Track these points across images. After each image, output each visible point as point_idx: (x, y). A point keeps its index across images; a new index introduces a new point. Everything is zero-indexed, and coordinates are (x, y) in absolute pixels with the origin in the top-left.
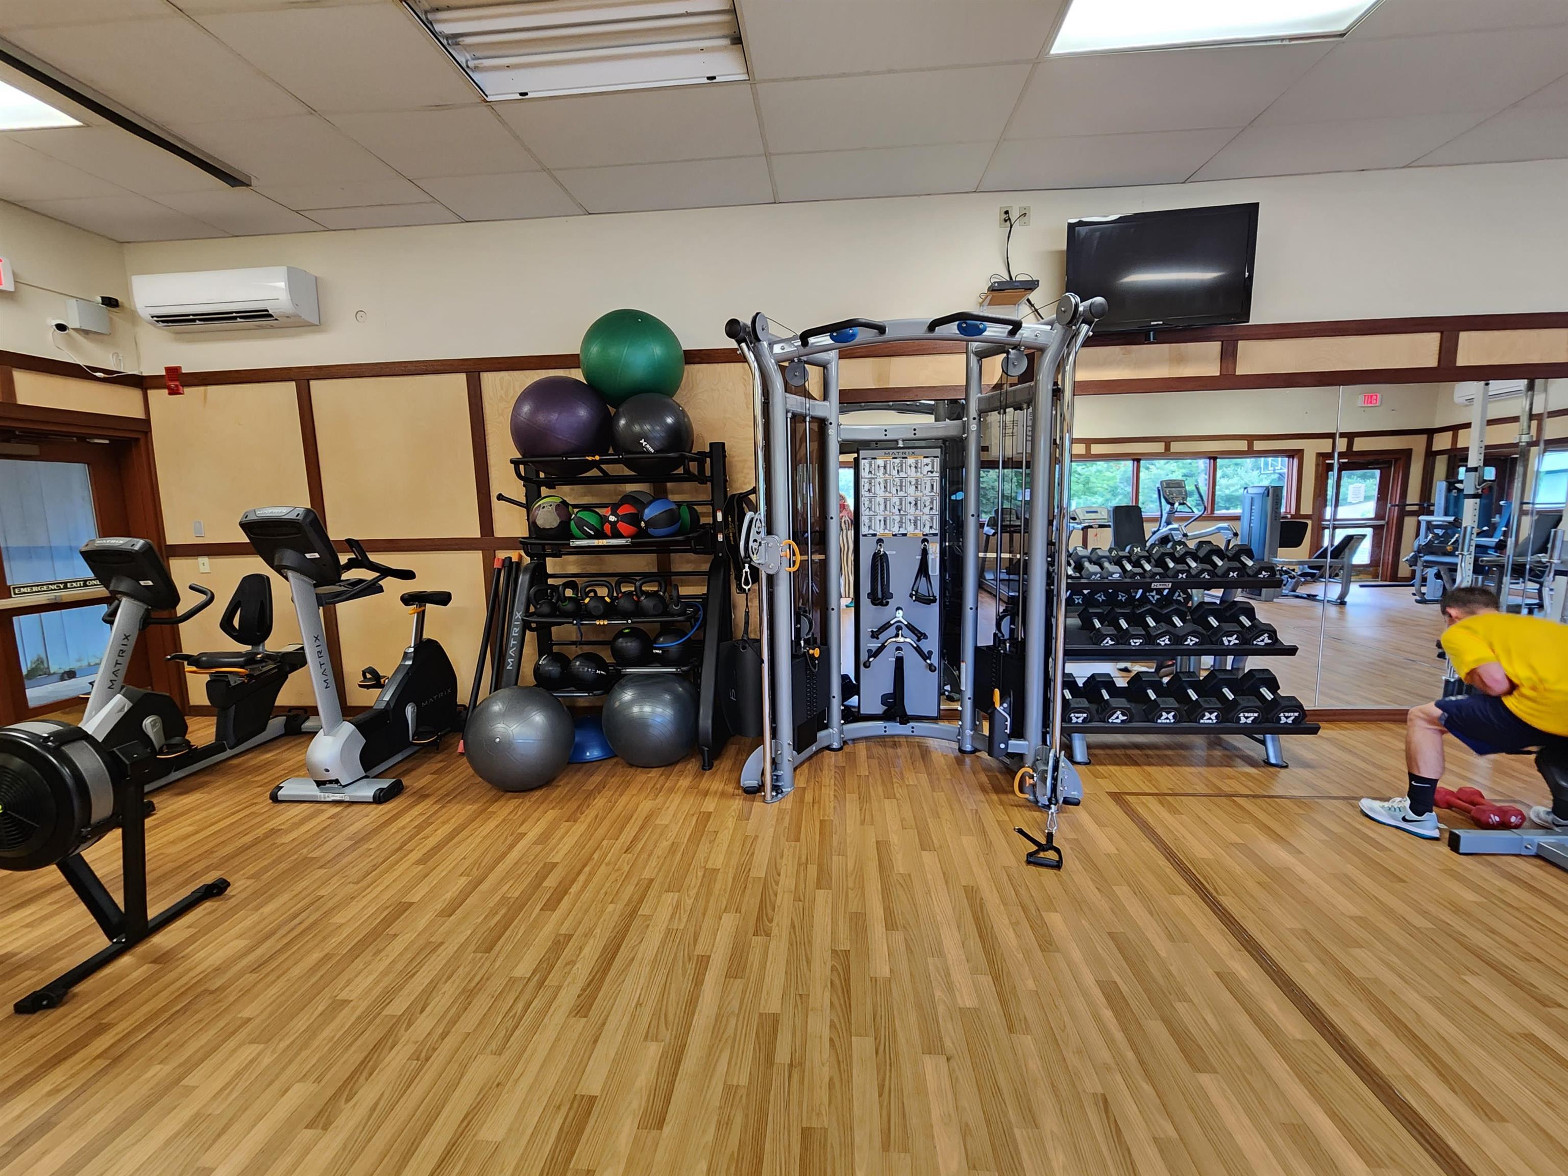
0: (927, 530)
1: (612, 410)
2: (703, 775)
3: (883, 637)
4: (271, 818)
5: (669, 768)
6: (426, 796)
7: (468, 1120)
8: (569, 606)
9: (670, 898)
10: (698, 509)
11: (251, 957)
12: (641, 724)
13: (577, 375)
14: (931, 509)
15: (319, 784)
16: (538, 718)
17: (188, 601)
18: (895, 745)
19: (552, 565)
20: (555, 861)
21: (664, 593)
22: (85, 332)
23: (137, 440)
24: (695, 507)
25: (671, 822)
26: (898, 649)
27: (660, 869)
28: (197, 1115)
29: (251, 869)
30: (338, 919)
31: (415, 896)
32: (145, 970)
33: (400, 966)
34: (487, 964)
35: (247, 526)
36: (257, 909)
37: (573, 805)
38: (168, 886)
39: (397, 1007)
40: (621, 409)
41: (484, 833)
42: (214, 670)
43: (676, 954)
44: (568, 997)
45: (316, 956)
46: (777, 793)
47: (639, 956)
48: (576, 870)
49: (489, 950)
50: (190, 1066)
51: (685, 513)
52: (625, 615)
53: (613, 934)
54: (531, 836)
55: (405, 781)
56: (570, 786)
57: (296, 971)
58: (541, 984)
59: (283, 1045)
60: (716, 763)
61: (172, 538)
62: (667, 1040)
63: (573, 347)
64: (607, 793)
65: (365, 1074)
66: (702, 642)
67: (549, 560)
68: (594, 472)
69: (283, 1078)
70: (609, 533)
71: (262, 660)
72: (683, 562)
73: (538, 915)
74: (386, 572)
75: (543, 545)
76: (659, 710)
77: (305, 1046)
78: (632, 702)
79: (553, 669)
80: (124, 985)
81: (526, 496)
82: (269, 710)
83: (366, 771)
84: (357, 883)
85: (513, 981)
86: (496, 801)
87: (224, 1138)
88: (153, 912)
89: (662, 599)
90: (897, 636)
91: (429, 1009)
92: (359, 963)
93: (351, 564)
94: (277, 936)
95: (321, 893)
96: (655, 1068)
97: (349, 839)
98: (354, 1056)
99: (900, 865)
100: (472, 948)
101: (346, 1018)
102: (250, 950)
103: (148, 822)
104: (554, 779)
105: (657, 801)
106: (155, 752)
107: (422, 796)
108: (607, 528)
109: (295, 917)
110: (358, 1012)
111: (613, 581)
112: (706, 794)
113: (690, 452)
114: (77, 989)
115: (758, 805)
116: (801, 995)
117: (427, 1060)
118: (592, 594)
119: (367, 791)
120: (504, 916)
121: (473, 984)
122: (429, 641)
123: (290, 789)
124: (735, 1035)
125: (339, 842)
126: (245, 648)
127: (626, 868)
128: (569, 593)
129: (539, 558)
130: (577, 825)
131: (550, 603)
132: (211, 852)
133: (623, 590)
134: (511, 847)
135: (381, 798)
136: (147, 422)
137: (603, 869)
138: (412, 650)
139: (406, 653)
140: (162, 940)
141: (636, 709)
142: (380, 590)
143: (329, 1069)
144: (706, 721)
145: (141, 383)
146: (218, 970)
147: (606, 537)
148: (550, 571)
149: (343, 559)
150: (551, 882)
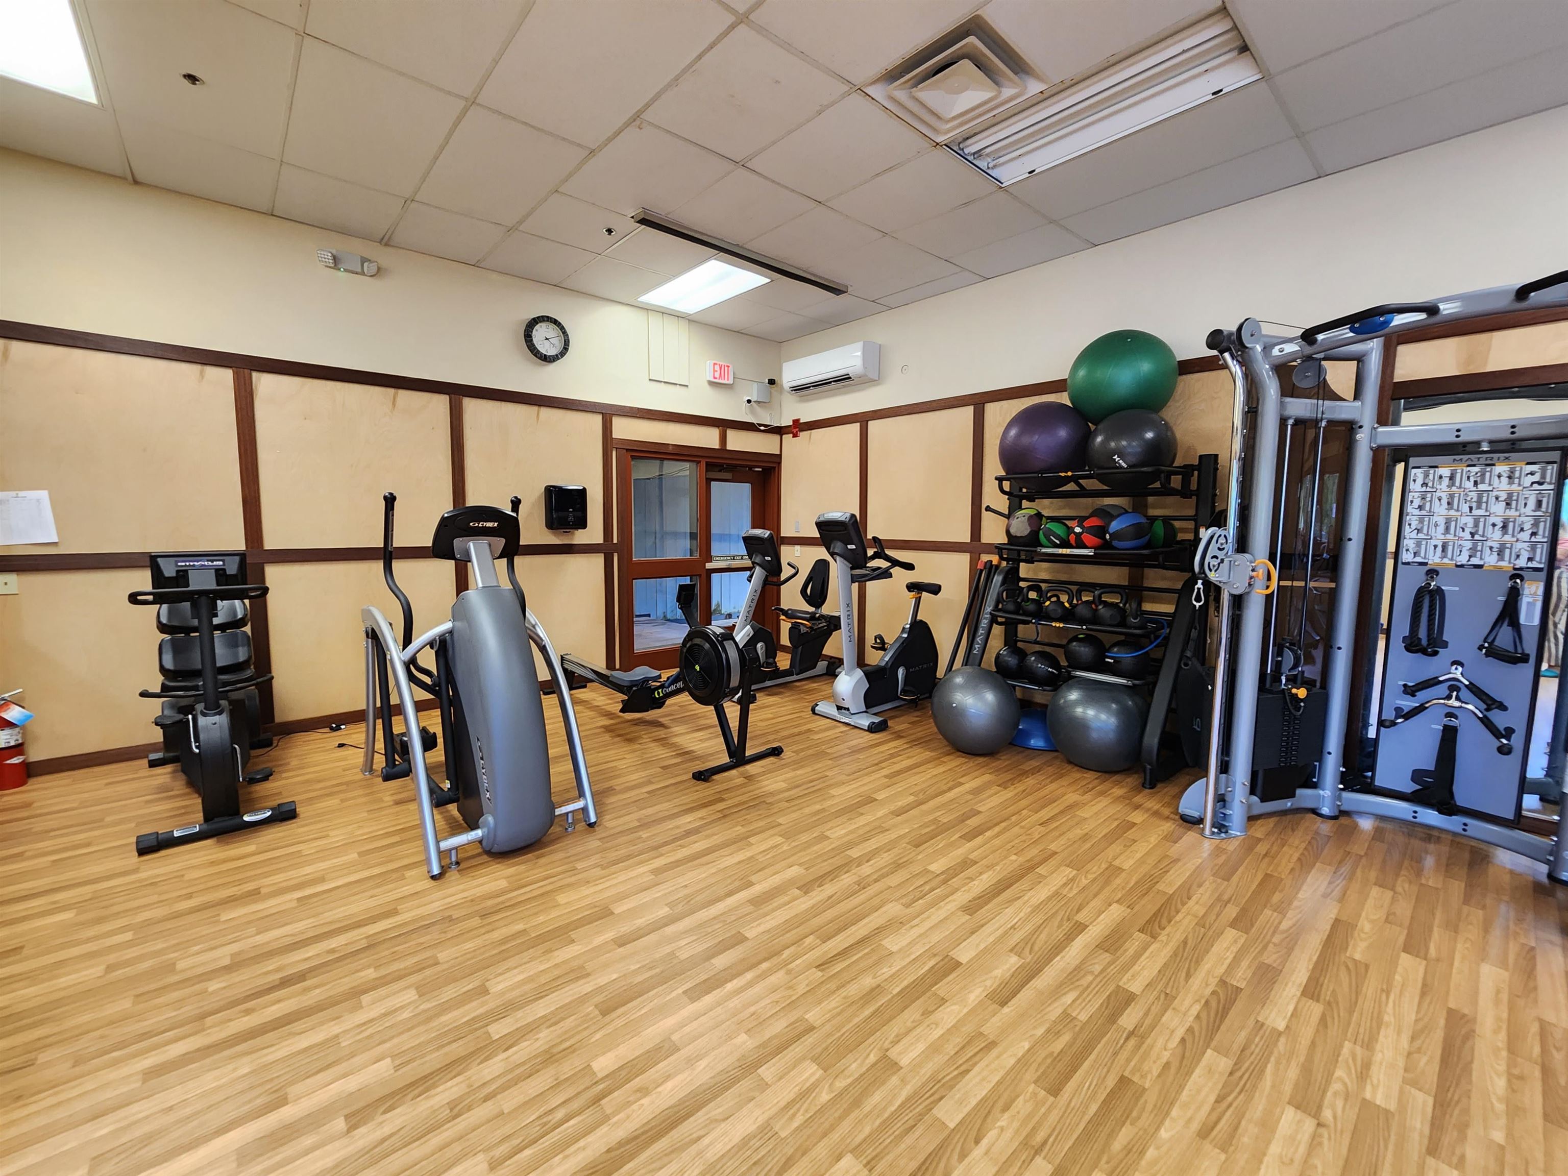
0: (1522, 562)
1: (1092, 427)
2: (1140, 792)
3: (1422, 696)
4: (809, 722)
5: (1107, 776)
6: (902, 737)
7: (879, 931)
8: (1031, 607)
9: (1069, 872)
10: (1177, 524)
11: (786, 794)
12: (1082, 726)
13: (1064, 398)
14: (1534, 534)
15: (839, 708)
16: (990, 697)
17: (786, 572)
18: (1428, 838)
19: (1025, 570)
20: (980, 809)
21: (1125, 605)
22: (758, 402)
23: (774, 468)
24: (1173, 522)
25: (1091, 817)
26: (1449, 715)
27: (1066, 848)
28: (752, 857)
29: (795, 748)
30: (834, 792)
31: (880, 796)
32: (740, 781)
33: (861, 832)
34: (913, 854)
35: (820, 525)
36: (795, 770)
37: (1008, 776)
38: (756, 742)
39: (855, 853)
40: (1099, 427)
41: (935, 773)
42: (793, 621)
43: (1056, 912)
44: (962, 897)
45: (818, 807)
46: (1220, 831)
47: (1026, 898)
48: (995, 821)
49: (917, 846)
50: (754, 833)
51: (1159, 527)
52: (1081, 622)
53: (1009, 876)
54: (967, 787)
55: (890, 723)
56: (1009, 762)
57: (807, 811)
58: (945, 882)
59: (794, 844)
60: (1159, 785)
61: (785, 533)
62: (1028, 960)
63: (1061, 373)
64: (1039, 777)
65: (830, 878)
66: (1160, 661)
67: (1022, 564)
68: (1071, 487)
69: (791, 859)
70: (1074, 544)
71: (818, 619)
72: (1156, 578)
73: (956, 840)
74: (895, 563)
75: (1019, 551)
76: (1103, 716)
77: (804, 849)
78: (1077, 703)
79: (1012, 661)
80: (731, 784)
81: (1009, 508)
82: (819, 656)
83: (867, 707)
84: (849, 775)
85: (928, 871)
86: (948, 755)
87: (760, 873)
88: (748, 753)
89: (1123, 611)
90: (1449, 697)
91: (872, 862)
92: (839, 821)
93: (876, 556)
94: (801, 788)
95: (827, 773)
96: (1011, 972)
97: (849, 748)
98: (826, 867)
99: (1358, 950)
100: (907, 840)
101: (825, 846)
102: (788, 790)
103: (752, 706)
104: (997, 753)
105: (1085, 797)
106: (761, 666)
107: (898, 736)
108: (1072, 538)
109: (812, 781)
110: (833, 846)
111: (1074, 588)
112: (1137, 807)
113: (1171, 466)
114: (715, 777)
115: (1191, 836)
116: (1167, 994)
117: (864, 888)
118: (1054, 599)
119: (865, 721)
120: (932, 830)
121: (901, 861)
122: (921, 621)
123: (824, 707)
124: (1088, 987)
125: (843, 748)
126: (812, 609)
127: (1036, 836)
128: (1033, 595)
129: (1015, 562)
130: (1005, 791)
131: (1016, 602)
132: (777, 731)
133: (1084, 599)
134: (950, 789)
135: (873, 729)
136: (780, 456)
137: (1016, 830)
138: (908, 626)
139: (904, 628)
140: (751, 768)
141: (1079, 710)
142: (890, 576)
143: (813, 866)
144: (1152, 739)
145: (779, 431)
146: (772, 794)
147: (1071, 547)
148: (1022, 574)
149: (870, 552)
150: (973, 822)
